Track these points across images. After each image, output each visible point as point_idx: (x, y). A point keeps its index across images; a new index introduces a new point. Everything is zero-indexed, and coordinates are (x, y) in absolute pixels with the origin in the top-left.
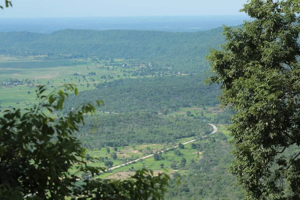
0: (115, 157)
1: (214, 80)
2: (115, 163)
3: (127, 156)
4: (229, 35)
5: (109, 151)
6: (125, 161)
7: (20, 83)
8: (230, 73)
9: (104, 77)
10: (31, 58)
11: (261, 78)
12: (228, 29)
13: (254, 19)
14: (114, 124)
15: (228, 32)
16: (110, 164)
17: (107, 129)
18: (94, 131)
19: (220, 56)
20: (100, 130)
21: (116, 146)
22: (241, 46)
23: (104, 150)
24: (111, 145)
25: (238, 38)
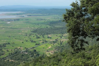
0: (62, 36)
1: (64, 21)
2: (62, 37)
3: (65, 35)
4: (67, 11)
5: (61, 34)
6: (65, 37)
7: (43, 20)
8: (67, 19)
9: (61, 19)
10: (45, 14)
11: (73, 21)
12: (67, 9)
13: (73, 7)
14: (62, 29)
15: (67, 10)
16: (61, 37)
17: (61, 30)
18: (58, 30)
19: (65, 15)
20: (59, 30)
21: (63, 33)
22: (70, 13)
23: (60, 34)
24: (62, 33)
25: (69, 12)
